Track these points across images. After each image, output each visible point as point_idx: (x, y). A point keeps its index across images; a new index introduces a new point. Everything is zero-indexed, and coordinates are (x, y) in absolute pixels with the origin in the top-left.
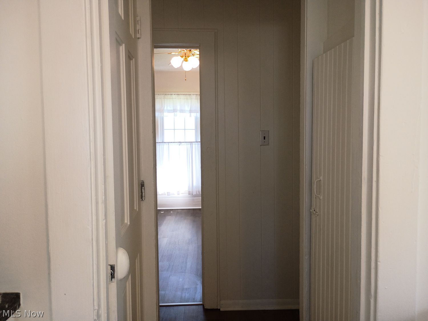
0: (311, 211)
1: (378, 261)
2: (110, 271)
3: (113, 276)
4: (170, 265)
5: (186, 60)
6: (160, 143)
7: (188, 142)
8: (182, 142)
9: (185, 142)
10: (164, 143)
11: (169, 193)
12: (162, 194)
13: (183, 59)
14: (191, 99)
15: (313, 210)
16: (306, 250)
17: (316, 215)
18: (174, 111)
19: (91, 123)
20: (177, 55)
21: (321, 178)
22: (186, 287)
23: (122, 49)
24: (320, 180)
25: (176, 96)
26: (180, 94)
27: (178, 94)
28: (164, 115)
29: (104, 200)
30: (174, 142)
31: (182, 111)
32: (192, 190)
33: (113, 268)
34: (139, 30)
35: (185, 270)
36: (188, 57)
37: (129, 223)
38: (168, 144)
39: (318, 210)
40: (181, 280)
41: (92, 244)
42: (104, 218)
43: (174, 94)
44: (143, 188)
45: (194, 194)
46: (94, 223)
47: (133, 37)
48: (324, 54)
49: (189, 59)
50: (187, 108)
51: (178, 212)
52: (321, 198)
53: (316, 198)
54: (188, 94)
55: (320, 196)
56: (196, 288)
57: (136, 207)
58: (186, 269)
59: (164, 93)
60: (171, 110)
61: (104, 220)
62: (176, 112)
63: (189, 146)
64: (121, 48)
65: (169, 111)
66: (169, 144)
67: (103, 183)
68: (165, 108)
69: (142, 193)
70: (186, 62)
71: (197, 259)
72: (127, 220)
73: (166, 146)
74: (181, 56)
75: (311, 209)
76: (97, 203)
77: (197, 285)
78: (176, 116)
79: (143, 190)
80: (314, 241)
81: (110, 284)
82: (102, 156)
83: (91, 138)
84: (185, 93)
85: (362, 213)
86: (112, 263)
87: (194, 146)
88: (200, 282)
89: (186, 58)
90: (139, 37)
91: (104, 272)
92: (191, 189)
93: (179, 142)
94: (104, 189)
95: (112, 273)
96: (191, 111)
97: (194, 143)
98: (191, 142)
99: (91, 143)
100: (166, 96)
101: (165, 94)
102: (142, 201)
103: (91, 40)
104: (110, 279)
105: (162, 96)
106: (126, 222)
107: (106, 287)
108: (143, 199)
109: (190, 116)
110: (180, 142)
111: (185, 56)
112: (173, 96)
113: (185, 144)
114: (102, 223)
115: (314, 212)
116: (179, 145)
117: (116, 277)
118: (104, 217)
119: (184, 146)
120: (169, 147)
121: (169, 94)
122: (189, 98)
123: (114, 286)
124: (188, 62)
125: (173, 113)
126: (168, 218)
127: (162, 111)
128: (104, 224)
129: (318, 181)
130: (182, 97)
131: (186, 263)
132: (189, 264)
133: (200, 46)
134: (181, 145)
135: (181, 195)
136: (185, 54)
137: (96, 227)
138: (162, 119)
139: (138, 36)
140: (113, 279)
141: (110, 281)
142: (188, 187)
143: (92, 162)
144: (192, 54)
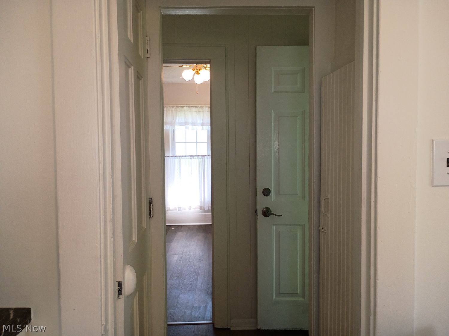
0: (320, 228)
1: (377, 279)
2: (117, 288)
3: (120, 292)
4: (179, 283)
5: (197, 73)
6: (171, 156)
7: (200, 156)
8: (193, 156)
9: (197, 156)
10: (176, 156)
11: (180, 209)
12: (173, 210)
13: (194, 72)
14: (204, 111)
15: (322, 228)
16: (314, 268)
17: (324, 233)
18: (186, 124)
19: (100, 145)
20: (188, 68)
21: (329, 196)
22: (196, 305)
23: (132, 71)
24: (328, 198)
25: (188, 108)
26: (192, 107)
27: (190, 107)
28: (176, 128)
29: (112, 219)
30: (186, 156)
31: (193, 124)
32: (204, 205)
33: (120, 284)
34: (148, 50)
35: (195, 288)
36: (199, 69)
37: (137, 241)
38: (179, 157)
39: (326, 228)
40: (191, 298)
41: (101, 261)
42: (112, 236)
43: (186, 107)
44: (151, 205)
45: (206, 209)
46: (102, 241)
47: (142, 58)
48: (331, 74)
49: (200, 72)
50: (199, 121)
51: (189, 228)
52: (329, 216)
53: (324, 216)
54: (201, 107)
55: (327, 214)
56: (206, 307)
57: (144, 225)
58: (197, 287)
59: (176, 105)
60: (183, 123)
61: (112, 238)
62: (188, 125)
63: (201, 159)
64: (130, 70)
65: (180, 124)
66: (181, 157)
67: (112, 203)
68: (177, 121)
69: (150, 210)
70: (197, 75)
71: (208, 276)
72: (135, 238)
73: (177, 160)
74: (192, 69)
75: (320, 227)
76: (105, 222)
77: (207, 303)
78: (188, 129)
79: (151, 207)
80: (322, 259)
81: (117, 300)
82: (111, 177)
83: (100, 159)
84: (197, 106)
85: (362, 232)
86: (119, 280)
87: (206, 159)
88: (211, 300)
89: (197, 71)
90: (149, 57)
91: (112, 289)
92: (203, 203)
93: (190, 156)
94: (113, 208)
95: (119, 289)
96: (203, 124)
97: (206, 157)
98: (204, 156)
99: (100, 164)
100: (178, 109)
101: (177, 107)
102: (150, 218)
103: (101, 66)
104: (117, 295)
105: (174, 109)
106: (134, 239)
107: (113, 303)
108: (151, 217)
109: (202, 129)
110: (192, 156)
111: (197, 69)
112: (185, 108)
113: (197, 158)
114: (110, 240)
115: (323, 230)
116: (191, 159)
117: (123, 293)
118: (112, 234)
119: (196, 160)
120: (180, 160)
121: (180, 107)
122: (201, 111)
123: (121, 302)
124: (199, 75)
125: (185, 126)
126: (179, 234)
127: (173, 124)
128: (112, 242)
129: (326, 199)
130: (194, 109)
131: (197, 281)
132: (199, 282)
133: (210, 61)
134: (193, 159)
135: (192, 210)
136: (197, 67)
137: (104, 245)
138: (174, 132)
139: (148, 55)
140: (120, 295)
141: (117, 297)
142: (200, 202)
143: (101, 183)
144: (204, 67)
